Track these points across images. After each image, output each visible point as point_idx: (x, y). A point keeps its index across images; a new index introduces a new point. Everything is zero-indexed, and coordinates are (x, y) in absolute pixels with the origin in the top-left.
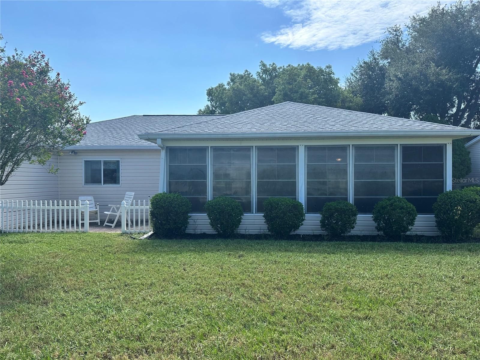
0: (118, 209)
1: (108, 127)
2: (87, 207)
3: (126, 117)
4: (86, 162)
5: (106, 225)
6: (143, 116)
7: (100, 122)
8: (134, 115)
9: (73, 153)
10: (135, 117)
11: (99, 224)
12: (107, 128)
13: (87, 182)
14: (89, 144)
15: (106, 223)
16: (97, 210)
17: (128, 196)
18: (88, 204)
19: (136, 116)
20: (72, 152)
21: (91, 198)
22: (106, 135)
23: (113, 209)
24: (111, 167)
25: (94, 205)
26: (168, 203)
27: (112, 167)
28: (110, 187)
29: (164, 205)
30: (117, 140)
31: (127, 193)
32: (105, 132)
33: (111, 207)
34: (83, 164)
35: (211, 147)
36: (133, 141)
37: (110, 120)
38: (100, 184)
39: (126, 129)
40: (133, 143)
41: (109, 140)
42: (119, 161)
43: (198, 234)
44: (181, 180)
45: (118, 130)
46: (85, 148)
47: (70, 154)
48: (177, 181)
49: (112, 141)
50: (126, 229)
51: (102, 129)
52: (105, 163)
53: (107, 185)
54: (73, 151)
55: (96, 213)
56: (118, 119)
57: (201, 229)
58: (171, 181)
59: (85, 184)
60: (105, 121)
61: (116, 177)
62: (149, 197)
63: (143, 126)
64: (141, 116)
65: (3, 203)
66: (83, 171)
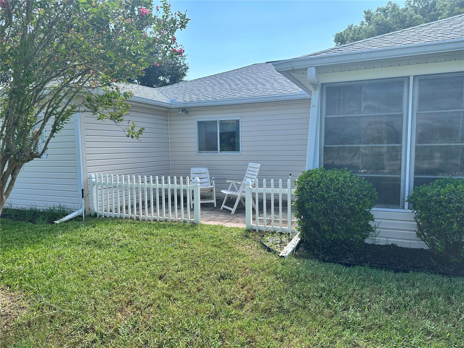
0: (239, 186)
1: (225, 78)
2: (197, 186)
3: (245, 67)
4: (199, 123)
5: (224, 209)
6: (266, 63)
7: (216, 75)
8: (254, 64)
9: (184, 112)
10: (255, 66)
11: (215, 206)
12: (223, 80)
13: (201, 149)
14: (203, 100)
15: (223, 206)
16: (212, 186)
17: (251, 169)
18: (198, 183)
19: (258, 64)
20: (182, 111)
21: (204, 170)
22: (222, 87)
23: (233, 186)
24: (228, 129)
25: (208, 180)
26: (334, 191)
27: (230, 129)
28: (228, 156)
29: (326, 195)
30: (236, 92)
31: (251, 164)
32: (221, 84)
33: (229, 184)
34: (196, 126)
35: (415, 77)
36: (257, 91)
37: (227, 72)
38: (217, 151)
39: (246, 79)
40: (257, 93)
41: (226, 93)
42: (239, 120)
43: (379, 245)
44: (350, 146)
45: (236, 80)
46: (197, 105)
47: (181, 114)
48: (340, 146)
49: (230, 93)
50: (251, 224)
51: (218, 81)
52: (222, 123)
53: (224, 153)
54: (184, 109)
55: (212, 190)
56: (236, 70)
57: (387, 238)
58: (329, 146)
59: (199, 152)
60: (221, 73)
61: (235, 142)
62: (290, 175)
63: (268, 74)
64: (264, 63)
65: (97, 178)
66: (196, 135)
